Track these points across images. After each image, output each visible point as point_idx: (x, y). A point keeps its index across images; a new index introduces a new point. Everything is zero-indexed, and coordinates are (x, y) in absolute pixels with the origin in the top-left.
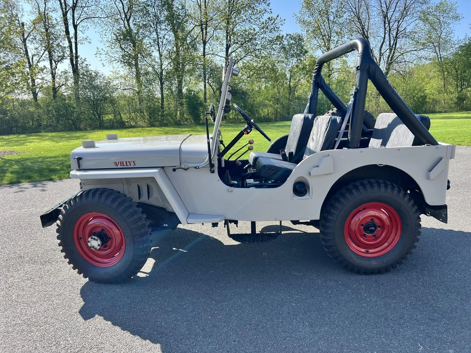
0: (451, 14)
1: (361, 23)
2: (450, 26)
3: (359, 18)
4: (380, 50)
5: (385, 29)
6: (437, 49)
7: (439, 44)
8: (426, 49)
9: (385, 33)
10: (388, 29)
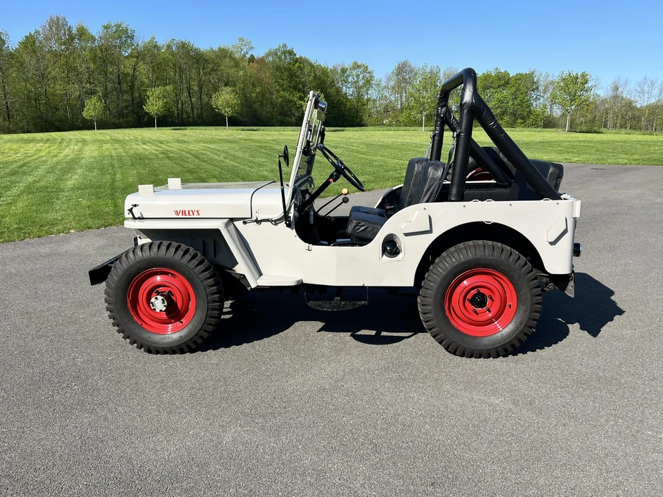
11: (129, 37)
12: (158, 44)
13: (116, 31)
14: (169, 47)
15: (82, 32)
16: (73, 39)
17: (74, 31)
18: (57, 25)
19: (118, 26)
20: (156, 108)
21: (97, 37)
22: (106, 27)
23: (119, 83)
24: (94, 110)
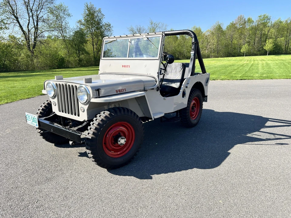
0: (66, 13)
1: (11, 7)
2: (66, 19)
3: (9, 4)
4: (28, 27)
5: (29, 14)
6: (61, 31)
7: (61, 29)
8: (55, 31)
9: (29, 17)
10: (31, 14)
11: (268, 19)
12: (282, 20)
13: (264, 17)
14: (286, 21)
15: (249, 20)
16: (245, 23)
17: (246, 20)
18: (241, 18)
19: (264, 15)
20: (269, 47)
21: (255, 21)
22: (260, 17)
23: (261, 38)
24: (245, 49)
